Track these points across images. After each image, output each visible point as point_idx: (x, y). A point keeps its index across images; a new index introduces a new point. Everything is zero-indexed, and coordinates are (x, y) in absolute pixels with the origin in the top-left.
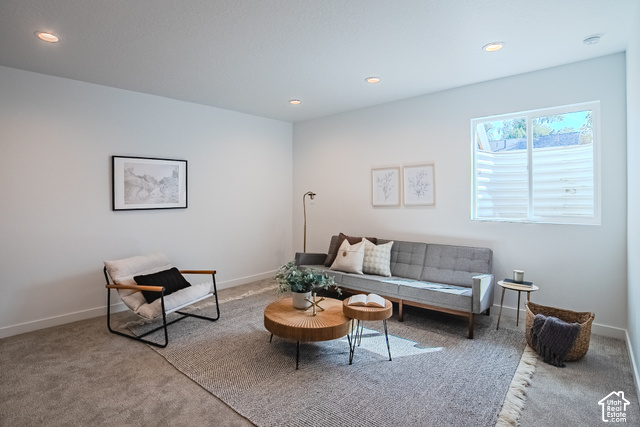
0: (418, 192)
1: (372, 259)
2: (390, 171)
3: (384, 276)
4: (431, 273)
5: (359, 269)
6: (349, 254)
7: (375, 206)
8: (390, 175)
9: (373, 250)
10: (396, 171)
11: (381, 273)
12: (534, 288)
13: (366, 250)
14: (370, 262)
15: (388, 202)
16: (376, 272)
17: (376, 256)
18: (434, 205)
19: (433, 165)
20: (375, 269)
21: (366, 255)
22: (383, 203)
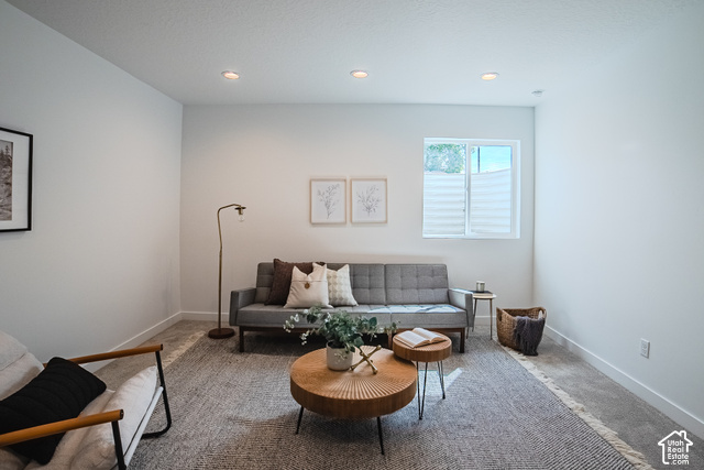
0: (369, 208)
1: (337, 288)
2: (335, 183)
3: (352, 306)
4: (396, 294)
5: (326, 302)
6: (313, 285)
7: (313, 224)
8: (334, 188)
9: (335, 277)
10: (342, 184)
11: (348, 303)
12: (494, 296)
13: (328, 277)
14: (335, 291)
15: (332, 220)
16: (342, 302)
17: (341, 284)
18: (386, 222)
19: (386, 180)
20: (341, 299)
21: (329, 284)
22: (325, 220)
